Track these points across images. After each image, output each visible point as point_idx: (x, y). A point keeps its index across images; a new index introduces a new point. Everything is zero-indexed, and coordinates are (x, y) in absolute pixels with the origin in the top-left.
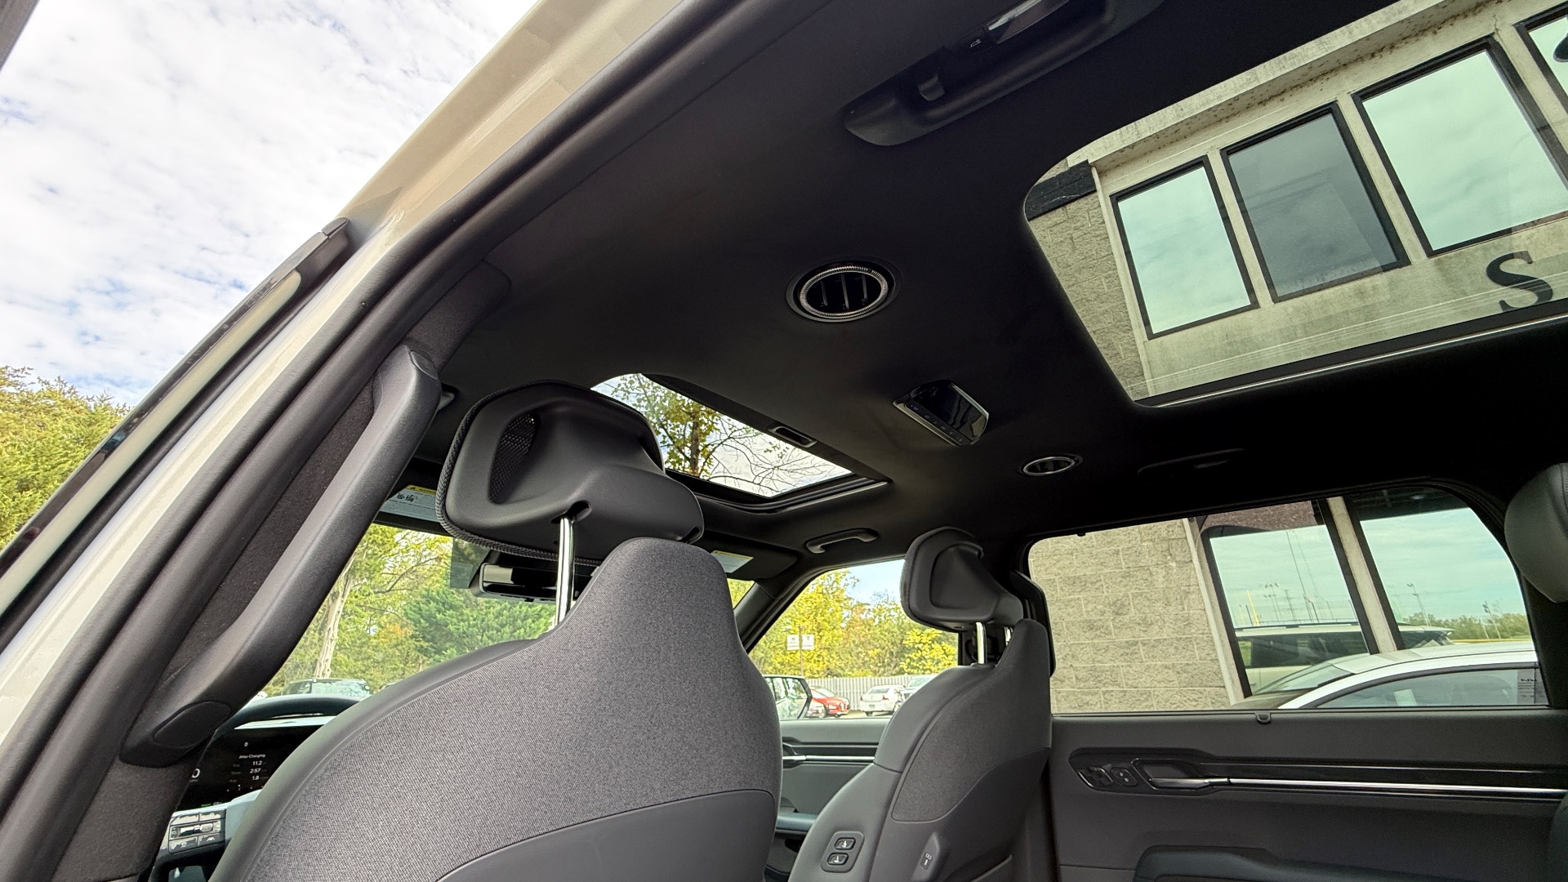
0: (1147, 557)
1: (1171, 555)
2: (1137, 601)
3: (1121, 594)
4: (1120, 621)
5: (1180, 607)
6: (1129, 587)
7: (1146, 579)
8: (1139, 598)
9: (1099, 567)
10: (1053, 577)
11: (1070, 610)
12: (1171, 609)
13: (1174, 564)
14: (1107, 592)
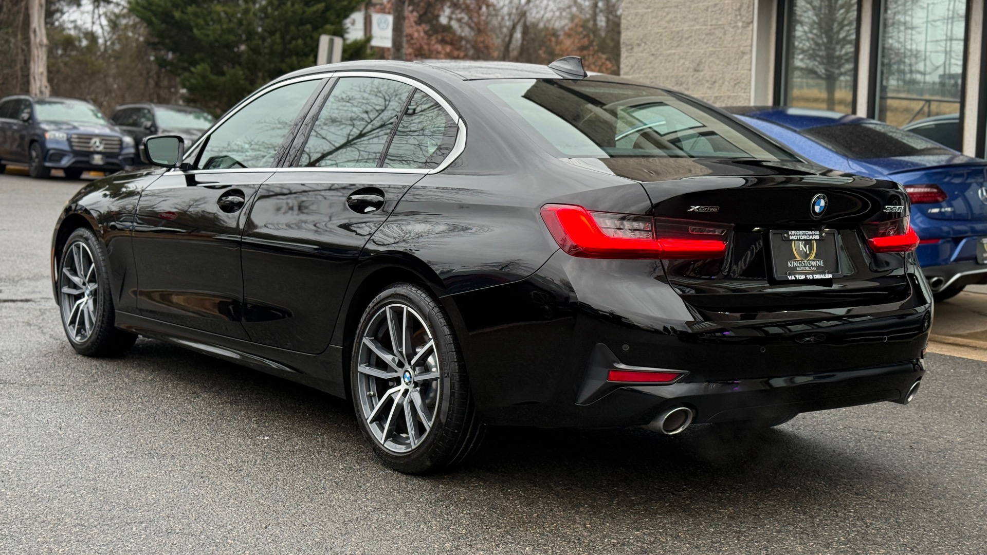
0: (725, 15)
1: (740, 15)
2: (711, 59)
3: (702, 51)
4: (697, 78)
5: (736, 66)
6: (708, 45)
7: (720, 38)
8: (713, 56)
9: (693, 23)
10: (661, 30)
11: (668, 65)
12: (730, 67)
13: (740, 24)
14: (694, 48)
